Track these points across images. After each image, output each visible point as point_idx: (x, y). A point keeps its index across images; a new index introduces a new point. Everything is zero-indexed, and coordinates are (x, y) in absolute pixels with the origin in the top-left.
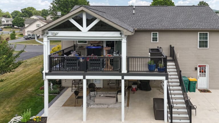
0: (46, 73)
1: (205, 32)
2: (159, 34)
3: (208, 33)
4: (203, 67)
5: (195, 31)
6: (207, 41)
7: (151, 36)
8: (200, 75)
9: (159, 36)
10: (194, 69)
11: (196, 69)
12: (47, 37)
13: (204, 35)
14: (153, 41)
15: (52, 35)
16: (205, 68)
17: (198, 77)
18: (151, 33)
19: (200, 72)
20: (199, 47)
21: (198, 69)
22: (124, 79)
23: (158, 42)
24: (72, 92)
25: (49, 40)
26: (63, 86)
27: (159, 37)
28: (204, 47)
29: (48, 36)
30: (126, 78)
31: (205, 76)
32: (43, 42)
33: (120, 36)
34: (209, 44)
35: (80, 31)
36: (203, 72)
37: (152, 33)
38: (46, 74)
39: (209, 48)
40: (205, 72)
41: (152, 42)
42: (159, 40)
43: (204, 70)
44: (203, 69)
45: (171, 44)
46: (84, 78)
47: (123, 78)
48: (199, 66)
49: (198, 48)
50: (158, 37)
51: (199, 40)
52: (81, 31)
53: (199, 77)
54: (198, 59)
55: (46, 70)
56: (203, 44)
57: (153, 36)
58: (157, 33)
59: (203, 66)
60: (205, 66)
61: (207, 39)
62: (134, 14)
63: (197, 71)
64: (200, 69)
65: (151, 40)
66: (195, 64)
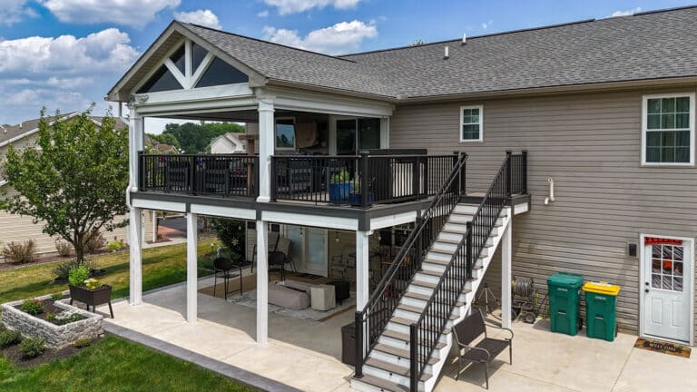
0: (131, 193)
1: (675, 96)
2: (484, 114)
3: (692, 96)
4: (670, 248)
6: (688, 132)
7: (459, 119)
8: (656, 278)
9: (484, 119)
10: (623, 252)
11: (633, 251)
14: (466, 136)
16: (681, 251)
17: (643, 287)
18: (459, 110)
19: (656, 265)
20: (648, 160)
21: (646, 254)
23: (481, 139)
27: (484, 123)
28: (671, 161)
31: (679, 285)
36: (668, 269)
37: (462, 109)
38: (132, 196)
39: (696, 162)
40: (679, 267)
41: (462, 140)
42: (484, 133)
43: (673, 261)
44: (668, 256)
47: (259, 217)
48: (647, 239)
49: (644, 162)
50: (481, 123)
51: (645, 129)
52: (183, 88)
53: (647, 287)
54: (642, 209)
55: (133, 186)
57: (465, 120)
58: (478, 111)
59: (669, 241)
60: (680, 242)
61: (688, 127)
62: (446, 58)
63: (639, 260)
64: (654, 256)
65: (459, 133)
66: (629, 229)
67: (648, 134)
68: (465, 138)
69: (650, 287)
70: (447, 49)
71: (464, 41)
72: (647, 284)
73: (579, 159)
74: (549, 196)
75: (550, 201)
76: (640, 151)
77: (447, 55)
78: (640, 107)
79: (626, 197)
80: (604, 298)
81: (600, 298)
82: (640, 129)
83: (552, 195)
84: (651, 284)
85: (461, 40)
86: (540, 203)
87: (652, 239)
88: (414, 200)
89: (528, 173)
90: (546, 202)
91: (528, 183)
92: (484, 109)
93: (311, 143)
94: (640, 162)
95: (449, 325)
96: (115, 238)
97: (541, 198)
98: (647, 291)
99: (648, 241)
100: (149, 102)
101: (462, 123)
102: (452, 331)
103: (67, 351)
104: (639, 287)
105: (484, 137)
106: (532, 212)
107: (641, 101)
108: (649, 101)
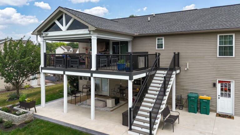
0: (41, 68)
1: (228, 34)
3: (234, 35)
4: (226, 84)
6: (233, 46)
7: (156, 42)
8: (222, 94)
9: (165, 41)
10: (211, 85)
11: (215, 85)
13: (227, 39)
16: (230, 85)
19: (222, 90)
20: (219, 55)
21: (219, 86)
28: (227, 56)
31: (229, 96)
34: (235, 50)
35: (62, 30)
36: (226, 91)
37: (157, 38)
39: (235, 56)
40: (230, 90)
41: (157, 49)
42: (164, 46)
43: (227, 88)
44: (226, 86)
48: (219, 81)
49: (218, 56)
50: (163, 43)
51: (218, 45)
54: (217, 71)
55: (42, 65)
56: (226, 51)
57: (158, 42)
59: (226, 82)
60: (230, 82)
61: (232, 44)
62: (149, 21)
63: (216, 88)
64: (221, 87)
65: (156, 46)
66: (213, 78)
67: (219, 47)
68: (158, 48)
69: (220, 97)
70: (149, 18)
71: (154, 15)
72: (219, 96)
73: (197, 55)
74: (187, 67)
75: (187, 69)
76: (217, 52)
77: (149, 20)
78: (217, 38)
79: (212, 67)
80: (206, 101)
81: (205, 101)
82: (217, 45)
83: (188, 67)
84: (220, 95)
85: (153, 15)
86: (184, 69)
87: (221, 81)
88: (145, 69)
89: (180, 60)
90: (186, 69)
91: (180, 63)
92: (164, 38)
94: (217, 56)
95: (160, 111)
96: (27, 84)
97: (184, 68)
98: (219, 98)
99: (219, 82)
100: (48, 35)
102: (161, 113)
103: (22, 125)
104: (216, 97)
105: (164, 48)
106: (181, 73)
107: (217, 36)
108: (220, 36)
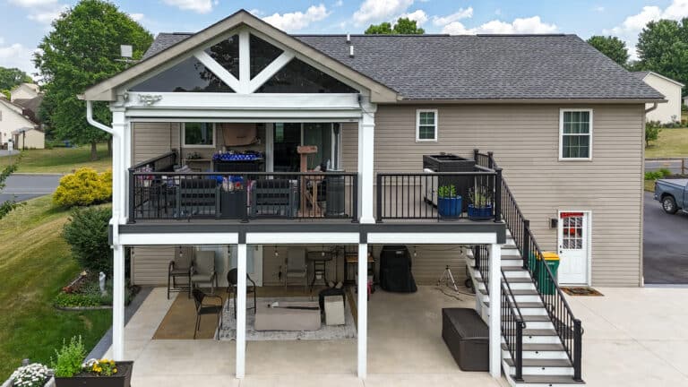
0: (120, 226)
1: (580, 110)
2: (439, 117)
3: (591, 111)
4: (574, 219)
5: (551, 106)
6: (588, 136)
7: (415, 121)
8: (566, 242)
9: (439, 121)
10: (547, 225)
11: (554, 223)
12: (124, 109)
13: (578, 120)
14: (422, 136)
15: (141, 105)
16: (581, 221)
17: (559, 249)
18: (415, 113)
19: (565, 232)
20: (563, 156)
21: (561, 222)
22: (369, 241)
23: (437, 139)
24: (169, 298)
25: (129, 122)
26: (137, 283)
27: (439, 125)
28: (576, 156)
29: (128, 109)
30: (374, 238)
31: (580, 246)
32: (111, 126)
33: (358, 106)
34: (593, 145)
35: (230, 90)
36: (573, 234)
37: (418, 112)
38: (122, 229)
39: (593, 157)
40: (580, 232)
41: (418, 139)
42: (439, 133)
43: (576, 228)
44: (573, 225)
45: (477, 147)
46: (242, 240)
47: (363, 240)
48: (561, 214)
49: (561, 158)
50: (436, 124)
51: (562, 134)
52: (233, 91)
54: (559, 192)
55: (119, 216)
56: (576, 146)
57: (422, 121)
58: (433, 113)
59: (571, 214)
60: (582, 214)
61: (588, 132)
62: (352, 57)
63: (557, 229)
64: (565, 226)
65: (415, 133)
66: (551, 208)
67: (564, 137)
68: (420, 138)
69: (562, 249)
70: (352, 48)
72: (561, 247)
76: (558, 149)
77: (352, 53)
78: (558, 117)
79: (549, 184)
82: (559, 133)
84: (563, 246)
87: (564, 213)
92: (439, 113)
93: (248, 142)
94: (558, 157)
98: (561, 252)
101: (418, 125)
104: (557, 250)
107: (559, 112)
108: (565, 113)
